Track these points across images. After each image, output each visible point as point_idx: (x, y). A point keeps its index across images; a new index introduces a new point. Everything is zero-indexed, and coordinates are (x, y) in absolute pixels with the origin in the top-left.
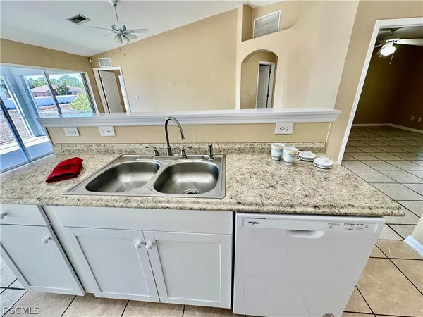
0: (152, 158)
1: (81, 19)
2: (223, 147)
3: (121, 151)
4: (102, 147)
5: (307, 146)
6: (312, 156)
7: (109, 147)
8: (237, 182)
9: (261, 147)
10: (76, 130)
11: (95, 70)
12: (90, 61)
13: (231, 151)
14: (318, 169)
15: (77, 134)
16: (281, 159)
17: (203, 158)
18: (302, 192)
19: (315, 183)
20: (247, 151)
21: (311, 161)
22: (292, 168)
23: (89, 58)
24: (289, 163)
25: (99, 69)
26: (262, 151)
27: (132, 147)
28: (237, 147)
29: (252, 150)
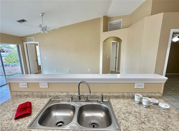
0: (69, 101)
1: (23, 21)
2: (108, 95)
3: (50, 96)
4: (40, 94)
5: (152, 95)
6: (157, 101)
7: (44, 94)
8: (123, 119)
9: (128, 95)
10: (26, 85)
11: (25, 43)
12: (23, 39)
13: (112, 97)
14: (162, 110)
15: (27, 87)
16: (140, 103)
17: (98, 101)
18: (160, 126)
19: (165, 120)
20: (120, 97)
21: (157, 104)
22: (149, 110)
23: (22, 37)
24: (146, 106)
25: (27, 43)
26: (128, 97)
27: (57, 94)
28: (115, 95)
29: (123, 97)
